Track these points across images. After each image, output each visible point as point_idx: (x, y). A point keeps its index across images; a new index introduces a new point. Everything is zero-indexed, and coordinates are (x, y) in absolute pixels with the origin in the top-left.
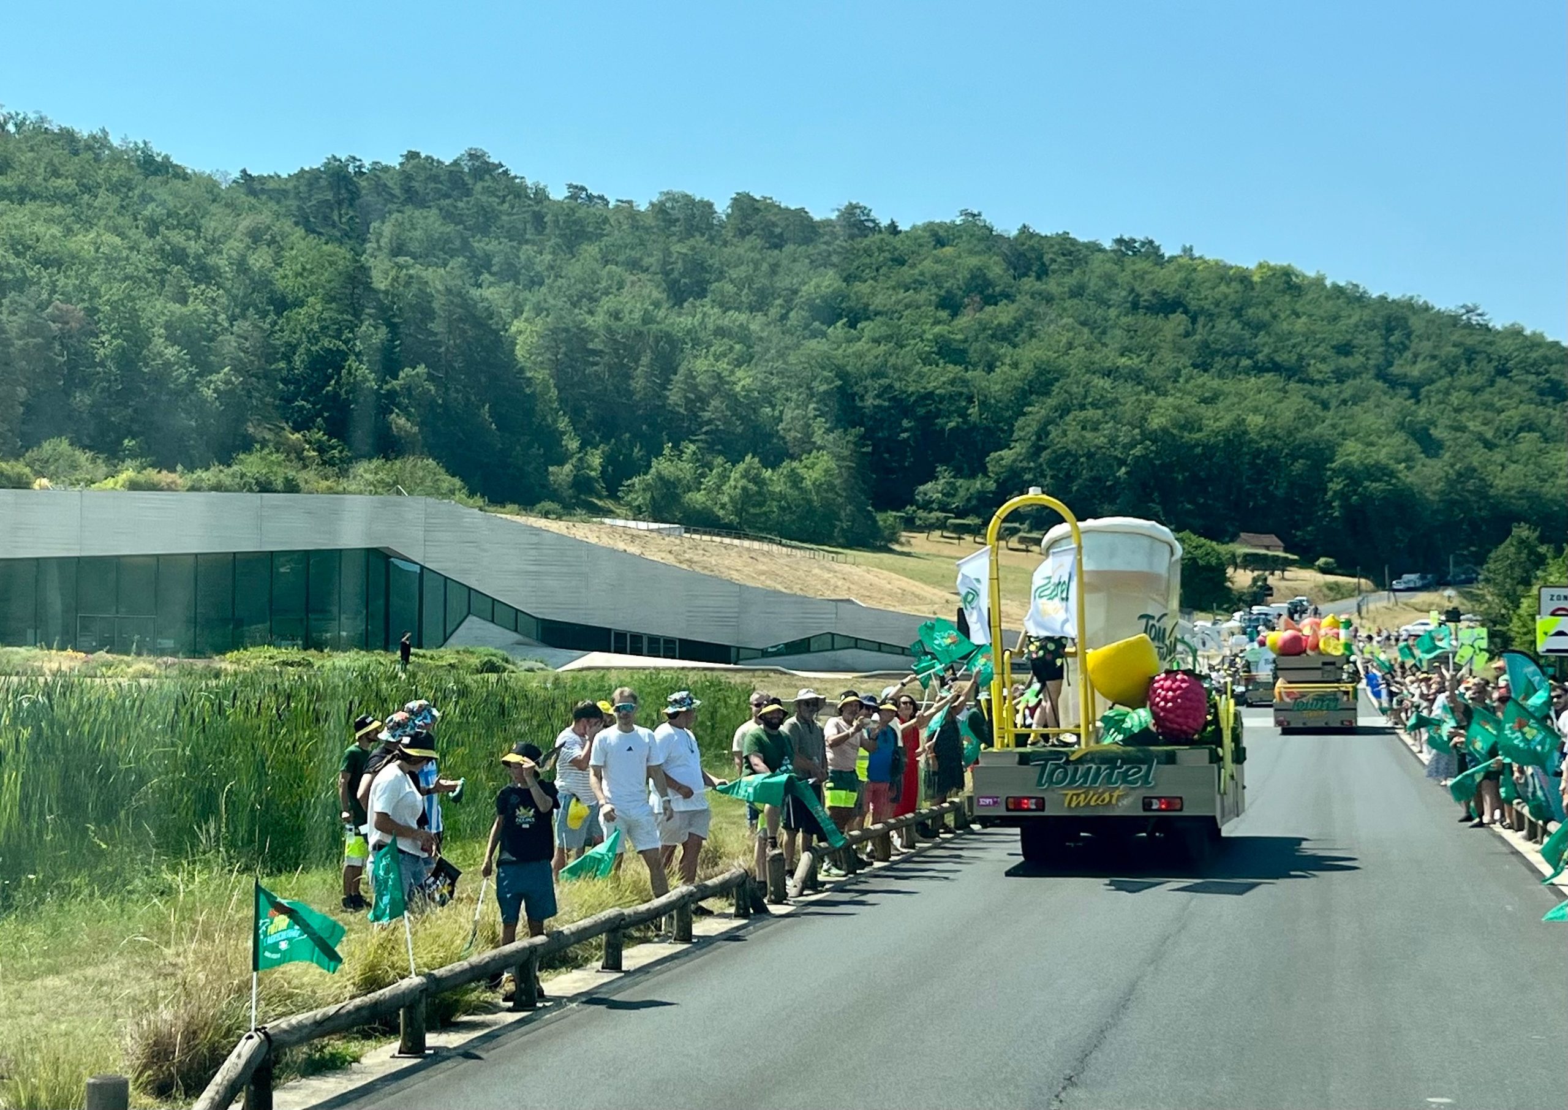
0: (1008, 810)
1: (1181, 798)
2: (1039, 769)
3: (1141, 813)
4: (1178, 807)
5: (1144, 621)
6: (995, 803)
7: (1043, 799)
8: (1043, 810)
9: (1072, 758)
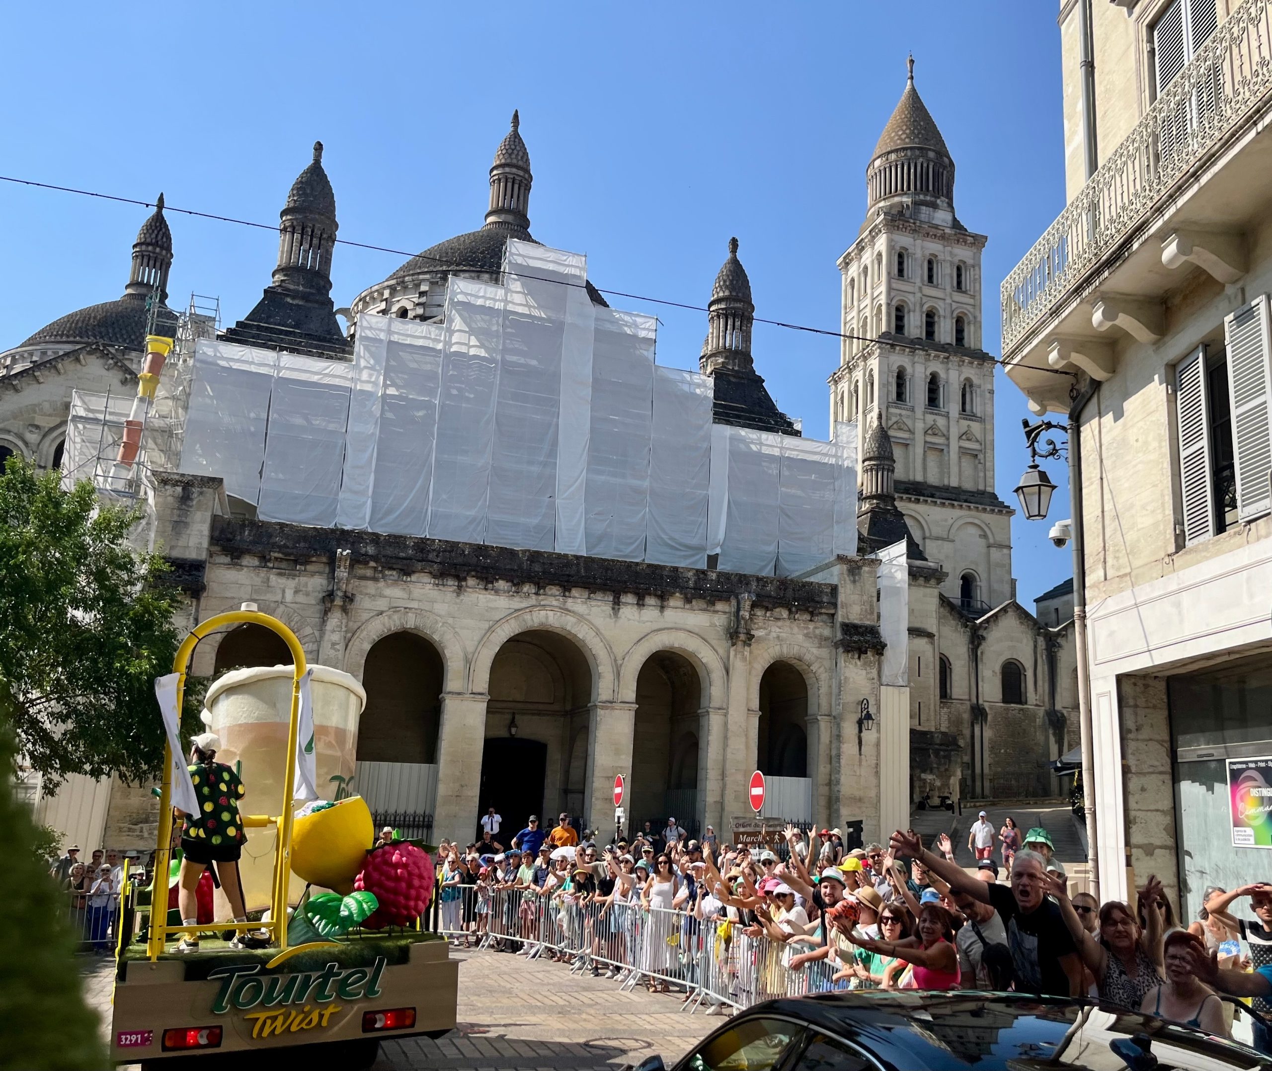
0: (165, 1048)
1: (414, 1009)
2: (217, 986)
3: (360, 1035)
4: (408, 1022)
5: (335, 784)
6: (145, 1040)
7: (220, 1027)
8: (218, 1045)
9: (271, 965)
